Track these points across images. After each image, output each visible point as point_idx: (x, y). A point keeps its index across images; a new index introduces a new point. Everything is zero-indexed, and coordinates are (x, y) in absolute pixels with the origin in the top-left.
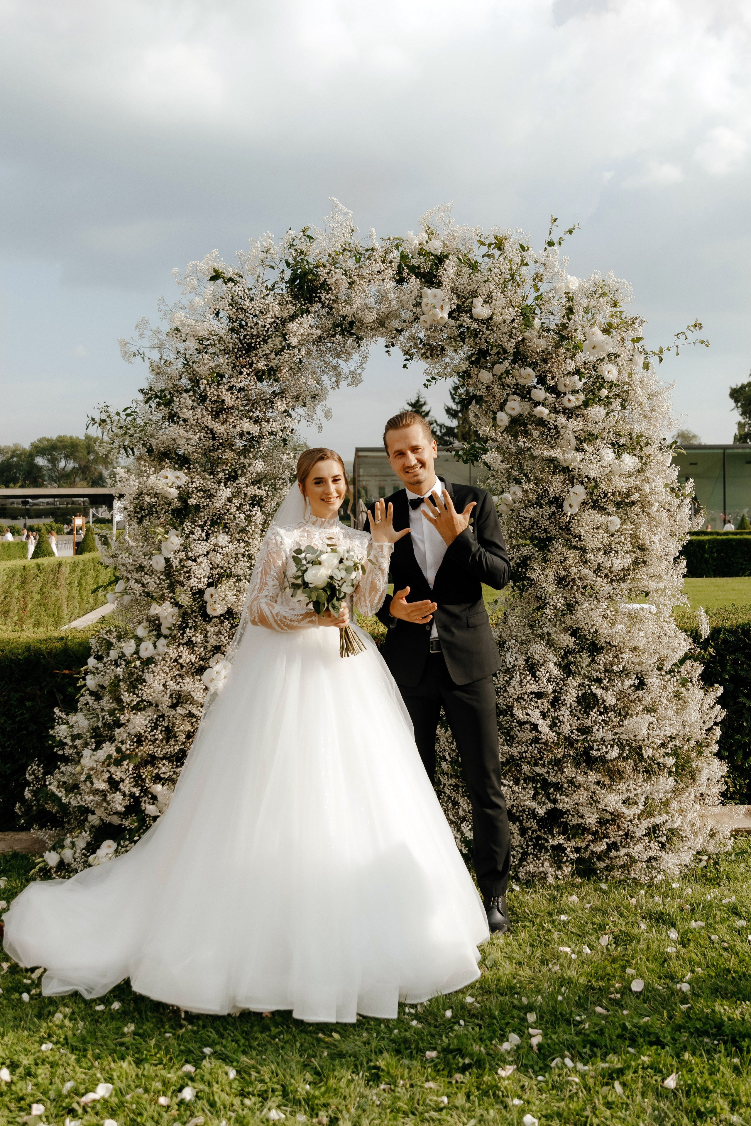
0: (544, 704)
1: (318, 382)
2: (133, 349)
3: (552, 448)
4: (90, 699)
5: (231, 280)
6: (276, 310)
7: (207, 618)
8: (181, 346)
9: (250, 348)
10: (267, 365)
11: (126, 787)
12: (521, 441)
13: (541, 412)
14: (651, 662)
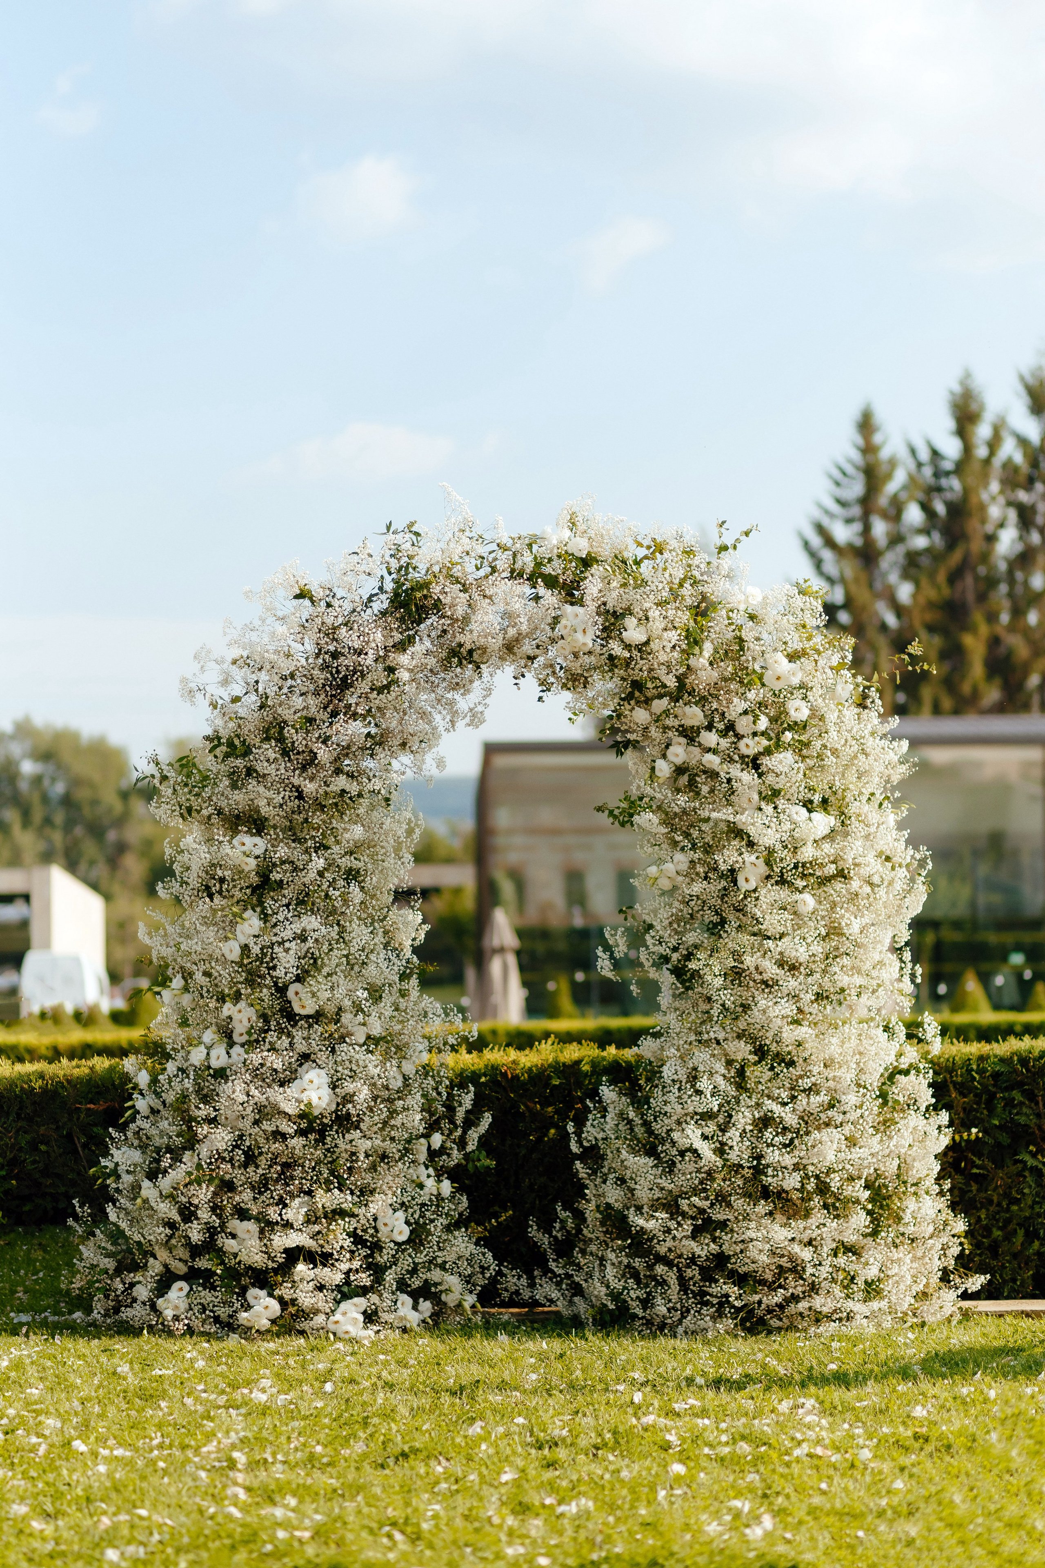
1: (428, 723)
3: (725, 807)
7: (293, 1019)
9: (345, 685)
13: (710, 762)
14: (847, 1076)
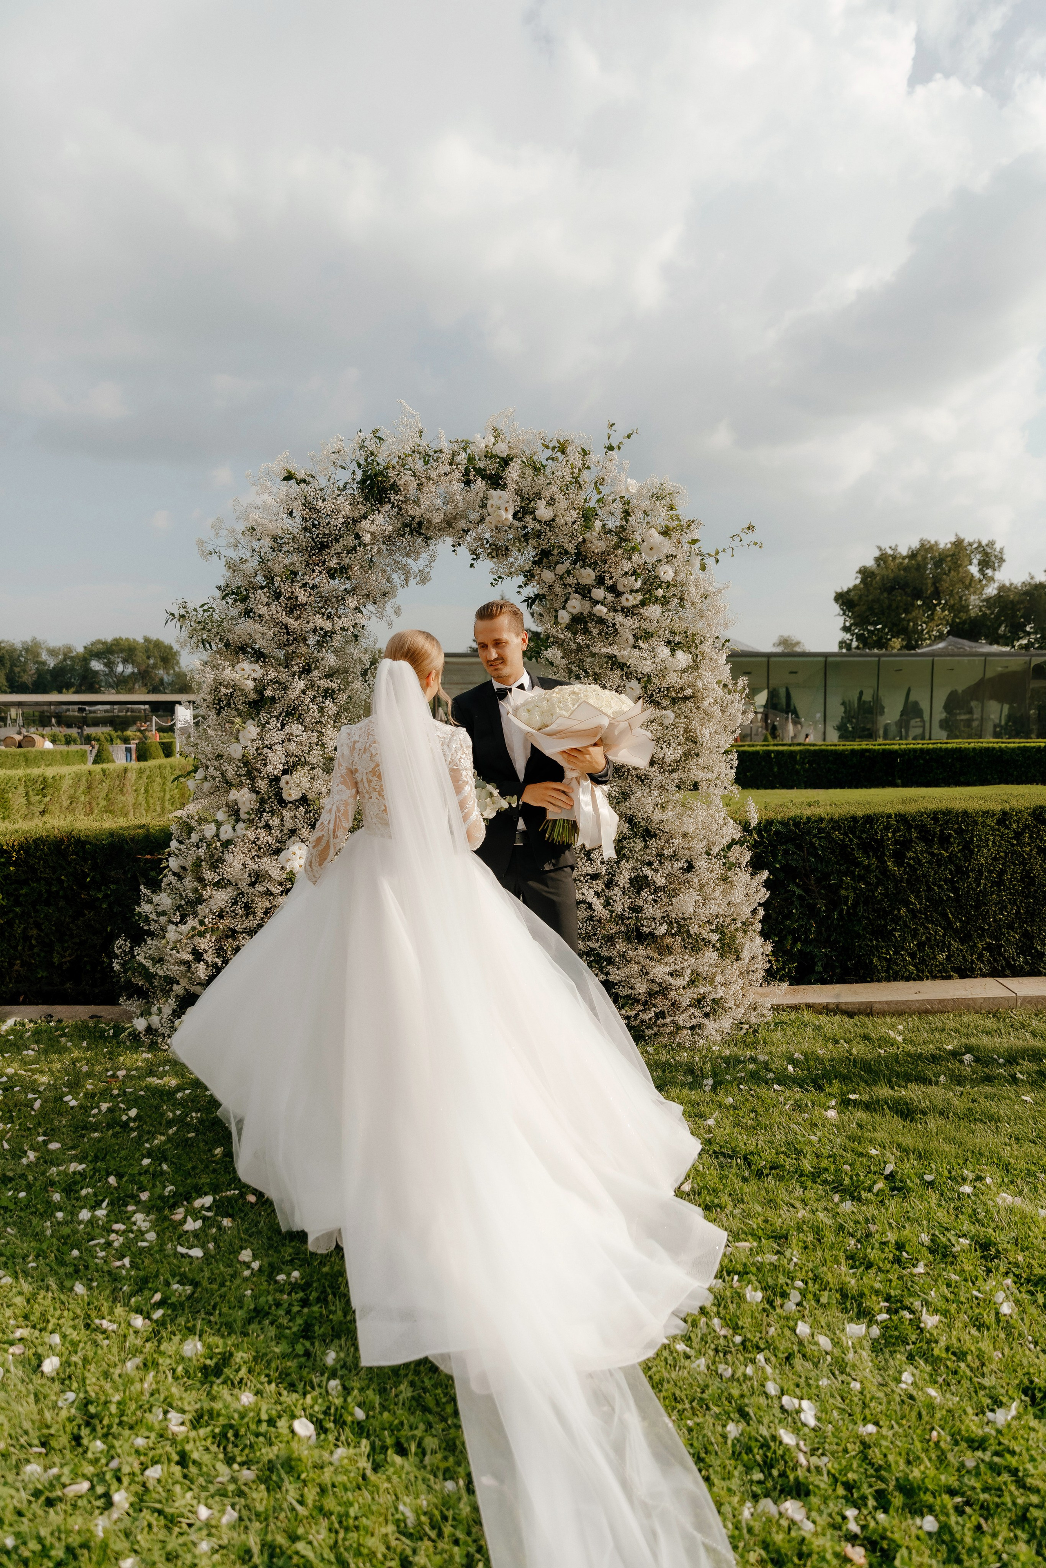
0: (599, 885)
1: (388, 580)
2: (210, 548)
3: (610, 645)
4: (173, 880)
5: (304, 481)
6: (347, 509)
7: (282, 802)
8: (256, 544)
9: (323, 547)
10: (338, 564)
11: (209, 957)
12: (580, 638)
13: (600, 611)
14: (700, 846)
